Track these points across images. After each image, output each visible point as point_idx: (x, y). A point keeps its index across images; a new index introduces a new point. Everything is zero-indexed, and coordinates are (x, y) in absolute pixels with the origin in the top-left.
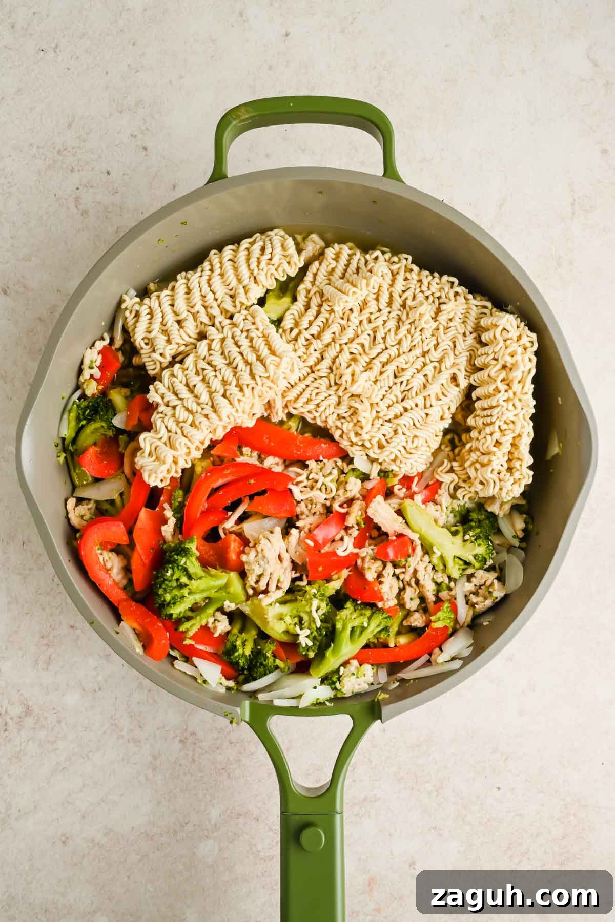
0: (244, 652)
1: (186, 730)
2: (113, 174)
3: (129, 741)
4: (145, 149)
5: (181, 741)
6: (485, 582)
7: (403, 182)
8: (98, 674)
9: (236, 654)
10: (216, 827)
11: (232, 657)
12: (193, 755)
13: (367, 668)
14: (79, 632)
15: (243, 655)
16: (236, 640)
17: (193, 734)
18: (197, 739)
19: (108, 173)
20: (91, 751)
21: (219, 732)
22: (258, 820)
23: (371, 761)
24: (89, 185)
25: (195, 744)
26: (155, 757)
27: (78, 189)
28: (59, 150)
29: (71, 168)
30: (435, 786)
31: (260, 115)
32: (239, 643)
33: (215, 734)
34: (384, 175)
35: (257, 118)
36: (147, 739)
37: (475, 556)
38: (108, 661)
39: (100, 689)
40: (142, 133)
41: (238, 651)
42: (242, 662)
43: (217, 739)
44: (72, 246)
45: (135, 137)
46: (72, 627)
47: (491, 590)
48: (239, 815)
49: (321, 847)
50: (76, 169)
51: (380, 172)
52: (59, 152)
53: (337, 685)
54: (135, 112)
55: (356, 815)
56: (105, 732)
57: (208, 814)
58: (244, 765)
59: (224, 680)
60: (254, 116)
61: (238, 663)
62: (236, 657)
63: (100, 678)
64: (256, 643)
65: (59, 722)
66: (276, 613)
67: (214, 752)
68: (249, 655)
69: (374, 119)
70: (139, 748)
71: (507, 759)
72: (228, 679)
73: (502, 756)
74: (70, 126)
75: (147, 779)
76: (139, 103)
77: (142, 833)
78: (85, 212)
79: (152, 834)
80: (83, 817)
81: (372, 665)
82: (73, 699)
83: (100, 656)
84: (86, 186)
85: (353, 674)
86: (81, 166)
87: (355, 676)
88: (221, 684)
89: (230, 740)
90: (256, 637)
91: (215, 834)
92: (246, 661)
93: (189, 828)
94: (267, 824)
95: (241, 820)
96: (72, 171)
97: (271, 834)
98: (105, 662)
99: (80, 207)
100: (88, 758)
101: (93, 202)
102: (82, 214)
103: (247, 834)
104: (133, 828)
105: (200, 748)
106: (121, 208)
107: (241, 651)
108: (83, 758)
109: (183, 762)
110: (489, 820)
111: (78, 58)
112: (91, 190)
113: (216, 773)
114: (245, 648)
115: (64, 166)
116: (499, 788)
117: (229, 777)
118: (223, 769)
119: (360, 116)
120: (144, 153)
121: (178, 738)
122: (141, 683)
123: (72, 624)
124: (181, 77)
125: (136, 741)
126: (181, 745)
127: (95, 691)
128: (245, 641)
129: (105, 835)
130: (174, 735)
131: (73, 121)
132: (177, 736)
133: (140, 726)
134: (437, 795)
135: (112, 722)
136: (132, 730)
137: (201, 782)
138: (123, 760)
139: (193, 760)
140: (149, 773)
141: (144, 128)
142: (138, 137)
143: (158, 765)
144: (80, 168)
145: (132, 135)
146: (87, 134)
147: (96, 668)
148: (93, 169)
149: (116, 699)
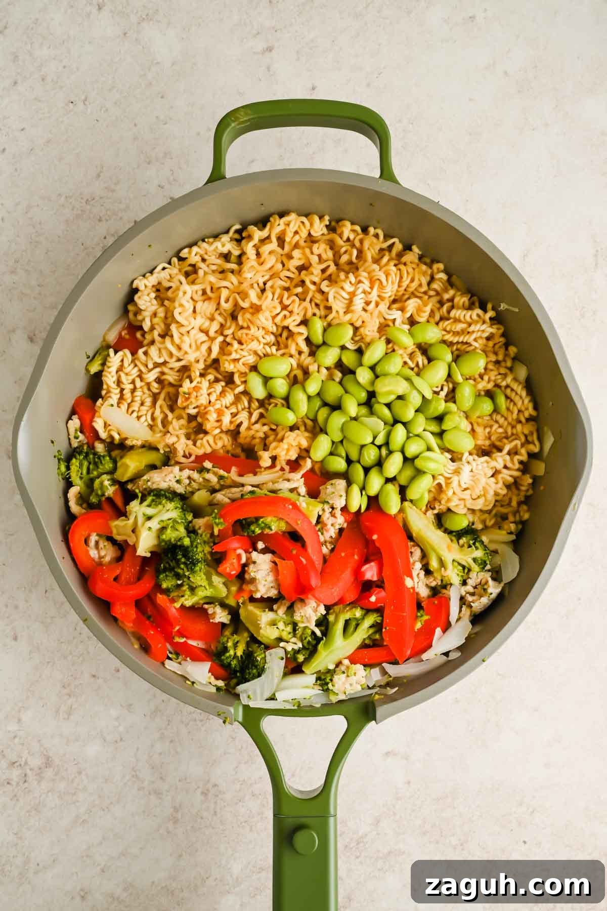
0: (235, 653)
1: (208, 781)
3: (150, 793)
5: (203, 793)
6: (481, 581)
7: (399, 184)
8: (120, 725)
9: (228, 654)
10: (238, 883)
11: (223, 657)
12: (215, 807)
13: (359, 667)
14: (100, 681)
15: (235, 656)
16: (227, 641)
17: (215, 785)
18: (220, 792)
21: (242, 784)
23: (395, 814)
25: (217, 796)
26: (176, 810)
27: (105, 238)
28: (87, 200)
29: (98, 218)
30: (460, 840)
31: (259, 117)
32: (230, 644)
33: (238, 786)
34: (380, 177)
35: (255, 120)
36: (168, 791)
37: (475, 560)
38: (129, 712)
39: (121, 739)
40: (170, 183)
41: (229, 652)
42: (234, 663)
43: (240, 791)
45: (162, 188)
46: (94, 676)
47: (485, 587)
49: (315, 849)
50: (103, 219)
51: (377, 174)
52: (87, 202)
53: (330, 686)
54: (163, 164)
56: (125, 784)
57: (229, 869)
59: (212, 679)
60: (253, 119)
61: (230, 664)
62: (227, 658)
63: (121, 729)
64: (248, 644)
65: (80, 773)
66: (269, 619)
67: (237, 804)
68: (241, 656)
69: (371, 122)
70: (160, 801)
71: (533, 812)
72: (217, 678)
73: (528, 809)
74: (98, 176)
75: (168, 832)
76: (167, 154)
77: (162, 888)
79: (172, 889)
80: (103, 871)
81: (365, 666)
82: (93, 750)
83: (121, 705)
85: (344, 672)
86: (109, 216)
87: (346, 674)
88: (210, 683)
89: (252, 792)
90: (249, 639)
92: (239, 663)
93: (211, 882)
96: (100, 220)
98: (126, 712)
100: (109, 811)
104: (153, 883)
105: (222, 800)
107: (232, 652)
108: (103, 810)
111: (107, 110)
113: (239, 826)
114: (236, 649)
115: (92, 216)
116: (525, 842)
117: (251, 830)
118: (246, 822)
119: (356, 119)
121: (200, 791)
122: (163, 734)
123: (94, 674)
125: (158, 793)
126: (202, 798)
127: (116, 742)
128: (238, 642)
129: (125, 890)
130: (196, 787)
131: (101, 172)
132: (198, 787)
133: (161, 778)
134: (463, 849)
135: (134, 773)
136: (153, 782)
137: (223, 835)
138: (144, 812)
139: (215, 812)
140: (170, 826)
141: (172, 178)
142: (165, 187)
143: (180, 817)
144: (108, 218)
145: (159, 186)
146: (116, 184)
147: (117, 719)
148: (121, 218)
149: (138, 749)
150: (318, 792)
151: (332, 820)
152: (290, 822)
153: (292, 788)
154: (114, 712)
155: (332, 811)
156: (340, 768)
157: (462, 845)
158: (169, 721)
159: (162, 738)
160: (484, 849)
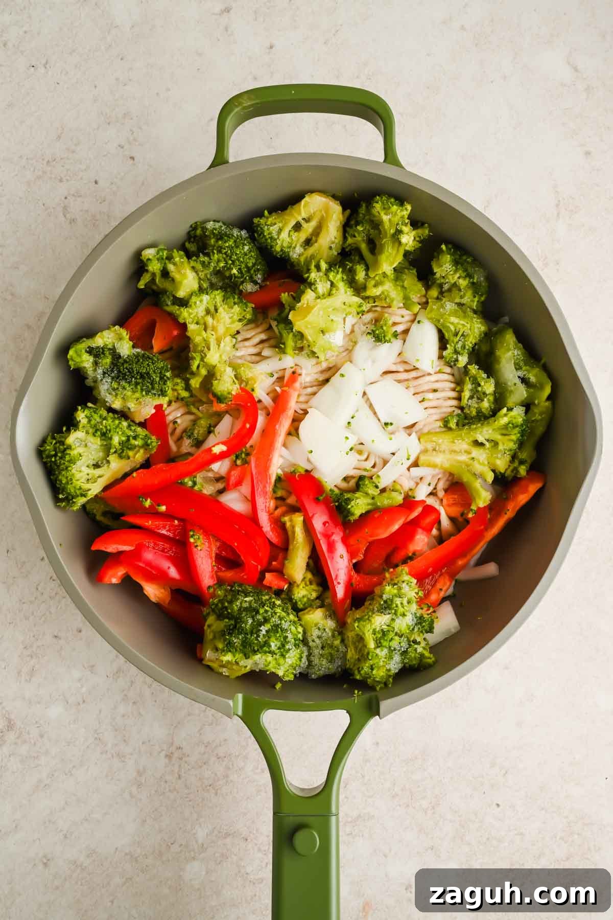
1: (172, 744)
2: (100, 182)
3: (113, 756)
4: (132, 158)
5: (166, 756)
7: (403, 168)
8: (82, 686)
10: (203, 849)
12: (179, 771)
14: (62, 642)
17: (179, 748)
18: (184, 754)
19: (96, 182)
20: (74, 767)
21: (206, 746)
22: (247, 840)
23: (363, 777)
24: (77, 195)
26: (140, 774)
27: (66, 198)
28: (48, 161)
29: (59, 178)
30: (431, 803)
31: (261, 103)
33: (202, 749)
34: (384, 161)
36: (131, 754)
39: (84, 701)
40: (130, 143)
43: (204, 753)
44: (59, 254)
45: (122, 147)
46: (56, 637)
48: (227, 835)
49: (316, 850)
50: (64, 179)
51: (381, 158)
52: (48, 163)
54: (122, 124)
55: (348, 834)
56: (88, 747)
57: (195, 834)
58: (231, 781)
60: (258, 104)
63: (84, 690)
65: (42, 736)
67: (201, 767)
69: (375, 107)
70: (123, 764)
71: (505, 774)
73: (501, 770)
74: (59, 137)
75: (132, 796)
76: (126, 115)
77: (126, 854)
78: (73, 221)
79: (136, 855)
80: (66, 837)
82: (56, 711)
83: (84, 667)
84: (73, 195)
86: (69, 176)
89: (217, 755)
91: (202, 855)
93: (175, 848)
94: (256, 844)
95: (228, 840)
96: (61, 181)
97: (260, 855)
98: (89, 673)
99: (68, 216)
100: (71, 775)
101: (81, 211)
102: (71, 223)
103: (235, 855)
104: (117, 849)
105: (186, 762)
106: (108, 216)
108: (66, 774)
109: (168, 778)
110: (488, 839)
112: (79, 199)
113: (203, 790)
115: (53, 176)
116: (498, 805)
117: (216, 794)
118: (210, 785)
120: (132, 161)
121: (164, 752)
122: (126, 695)
123: (56, 634)
124: (168, 90)
125: (121, 756)
126: (167, 761)
127: (79, 704)
129: (88, 856)
130: (160, 750)
131: (62, 133)
132: (163, 750)
133: (125, 741)
134: (434, 813)
135: (96, 736)
136: (116, 745)
137: (188, 799)
138: (107, 776)
139: (179, 776)
140: (134, 789)
141: (131, 138)
142: (125, 148)
143: (143, 781)
144: (69, 178)
145: (119, 146)
146: (76, 145)
147: (80, 680)
148: (81, 179)
149: (100, 711)
150: (320, 790)
151: (333, 819)
152: (291, 821)
153: (292, 785)
154: (76, 674)
155: (334, 810)
156: (342, 765)
157: (433, 808)
158: (132, 682)
159: (125, 698)
160: (456, 812)
